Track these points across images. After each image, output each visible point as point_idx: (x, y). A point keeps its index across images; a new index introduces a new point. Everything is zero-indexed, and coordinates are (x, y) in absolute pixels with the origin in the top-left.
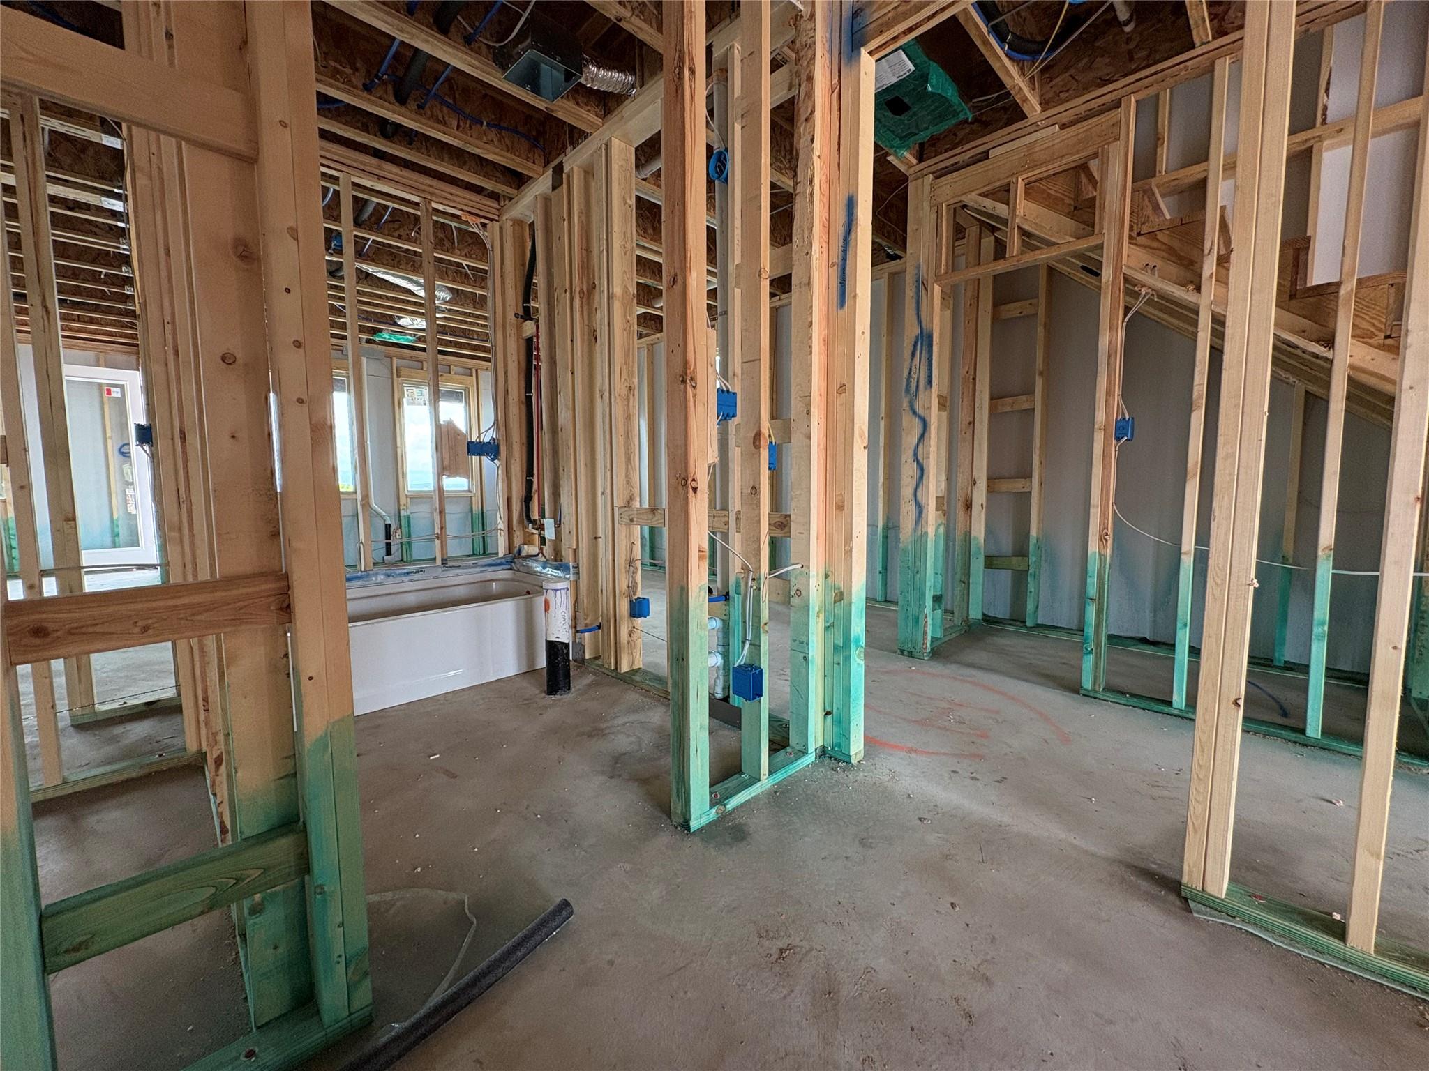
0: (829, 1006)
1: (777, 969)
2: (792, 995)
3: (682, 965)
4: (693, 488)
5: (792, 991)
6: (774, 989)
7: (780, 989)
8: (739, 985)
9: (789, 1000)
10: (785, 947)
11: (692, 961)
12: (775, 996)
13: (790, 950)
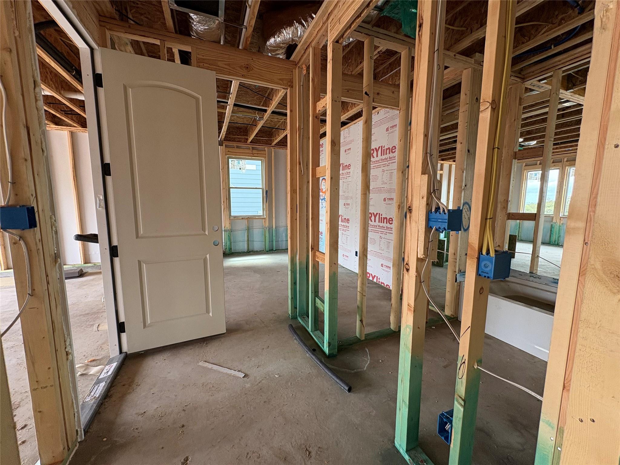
0: (281, 456)
1: (303, 446)
2: (291, 446)
3: (318, 418)
4: (406, 269)
5: (292, 446)
6: (296, 441)
7: (295, 443)
8: (302, 431)
9: (290, 444)
10: (311, 454)
11: (318, 421)
12: (293, 440)
13: (309, 455)
